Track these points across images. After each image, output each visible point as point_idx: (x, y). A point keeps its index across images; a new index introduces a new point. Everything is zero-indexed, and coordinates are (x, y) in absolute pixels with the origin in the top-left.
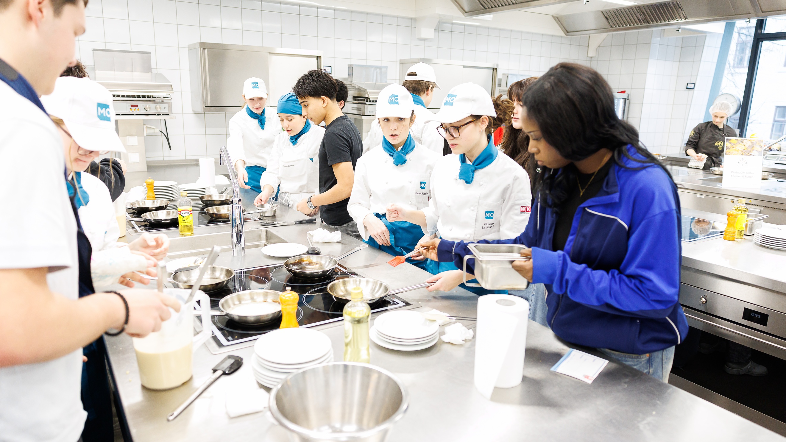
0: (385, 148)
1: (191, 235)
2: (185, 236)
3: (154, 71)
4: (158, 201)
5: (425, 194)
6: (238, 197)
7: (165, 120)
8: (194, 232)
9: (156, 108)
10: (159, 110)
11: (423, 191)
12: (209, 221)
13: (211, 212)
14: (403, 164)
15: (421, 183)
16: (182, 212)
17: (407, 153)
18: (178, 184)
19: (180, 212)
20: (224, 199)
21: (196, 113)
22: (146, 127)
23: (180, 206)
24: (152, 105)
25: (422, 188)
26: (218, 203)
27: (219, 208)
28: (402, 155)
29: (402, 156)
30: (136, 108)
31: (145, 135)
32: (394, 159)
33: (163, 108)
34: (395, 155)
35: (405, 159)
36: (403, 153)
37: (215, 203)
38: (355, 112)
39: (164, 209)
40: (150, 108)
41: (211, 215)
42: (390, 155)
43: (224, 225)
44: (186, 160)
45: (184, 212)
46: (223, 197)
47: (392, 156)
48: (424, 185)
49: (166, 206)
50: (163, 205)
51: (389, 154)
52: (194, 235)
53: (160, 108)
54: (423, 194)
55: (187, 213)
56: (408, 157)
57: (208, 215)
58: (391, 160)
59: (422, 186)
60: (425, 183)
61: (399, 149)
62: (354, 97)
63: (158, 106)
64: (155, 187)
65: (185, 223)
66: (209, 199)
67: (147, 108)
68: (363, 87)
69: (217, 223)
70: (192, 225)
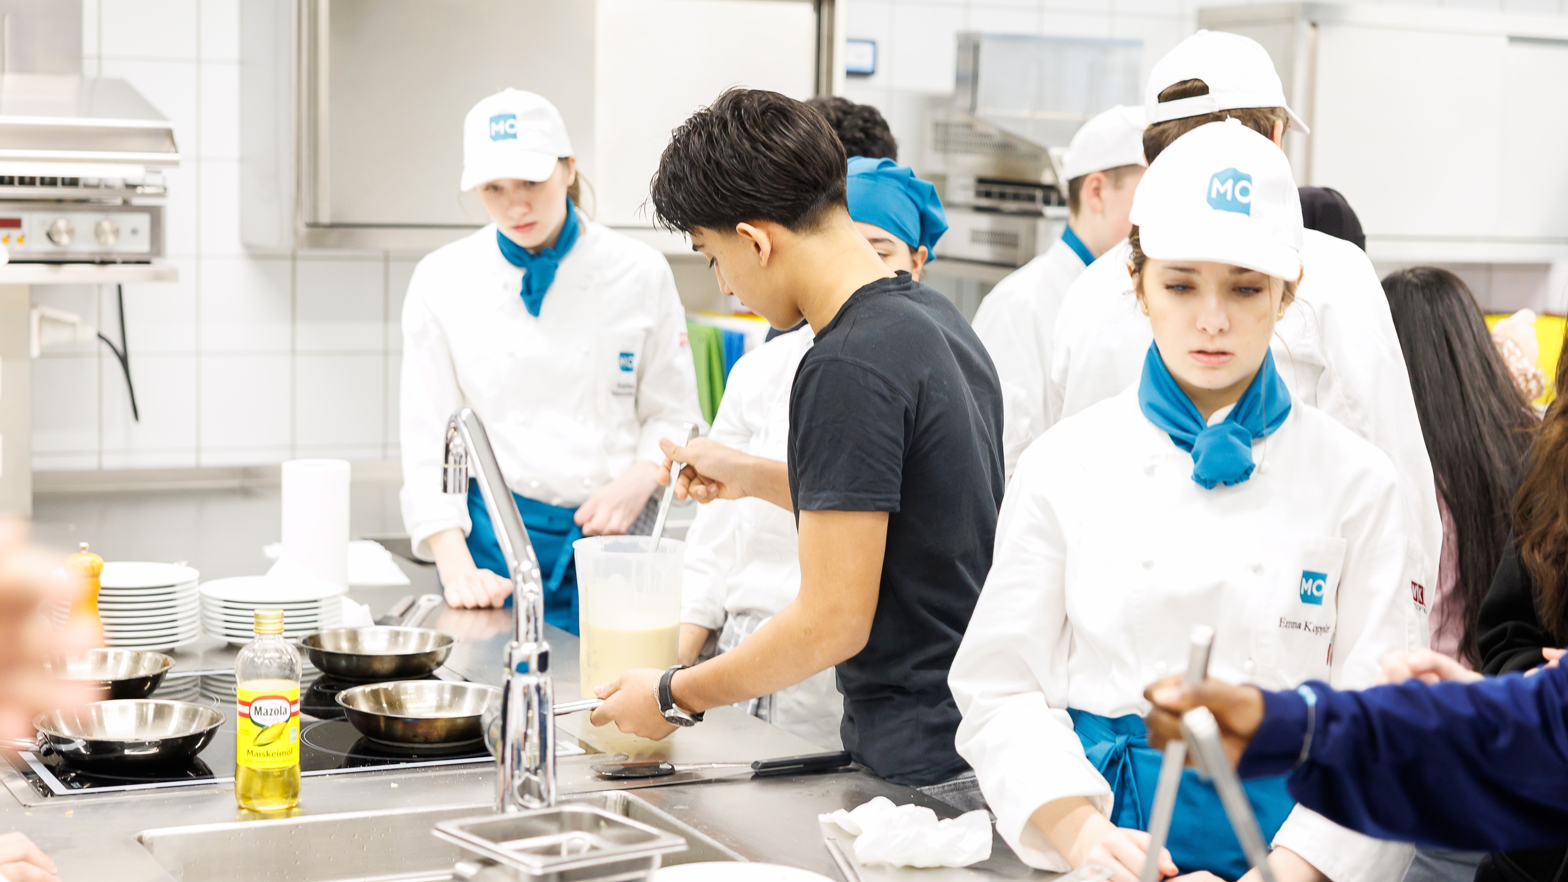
0: (1153, 409)
1: (288, 813)
2: (265, 816)
3: (90, 68)
4: (121, 654)
5: (1320, 630)
6: (536, 640)
7: (120, 287)
8: (300, 799)
9: (98, 233)
10: (111, 240)
11: (1312, 614)
12: (355, 751)
13: (364, 706)
14: (1237, 482)
15: (1307, 575)
16: (257, 704)
17: (1258, 435)
18: (202, 580)
19: (249, 704)
20: (411, 649)
21: (257, 255)
22: (42, 319)
23: (247, 677)
24: (84, 221)
25: (1307, 598)
26: (386, 667)
27: (397, 689)
28: (1235, 440)
29: (1231, 448)
30: (14, 233)
31: (35, 351)
32: (1196, 458)
33: (125, 231)
34: (1201, 442)
35: (1247, 460)
36: (1237, 433)
37: (378, 666)
38: (984, 252)
39: (143, 695)
40: (71, 232)
41: (365, 721)
42: (1178, 441)
43: (431, 773)
44: (197, 472)
45: (265, 704)
46: (406, 643)
47: (1186, 445)
48: (1319, 588)
49: (156, 680)
50: (142, 673)
51: (1173, 438)
52: (302, 814)
53: (116, 232)
54: (1311, 627)
55: (279, 711)
56: (1259, 453)
57: (349, 725)
58: (1183, 463)
59: (1306, 592)
60: (1323, 577)
61: (1219, 416)
62: (981, 181)
63: (106, 225)
64: (103, 589)
65: (267, 759)
66: (345, 648)
67: (59, 233)
68: (1029, 133)
69: (398, 762)
70: (298, 768)
